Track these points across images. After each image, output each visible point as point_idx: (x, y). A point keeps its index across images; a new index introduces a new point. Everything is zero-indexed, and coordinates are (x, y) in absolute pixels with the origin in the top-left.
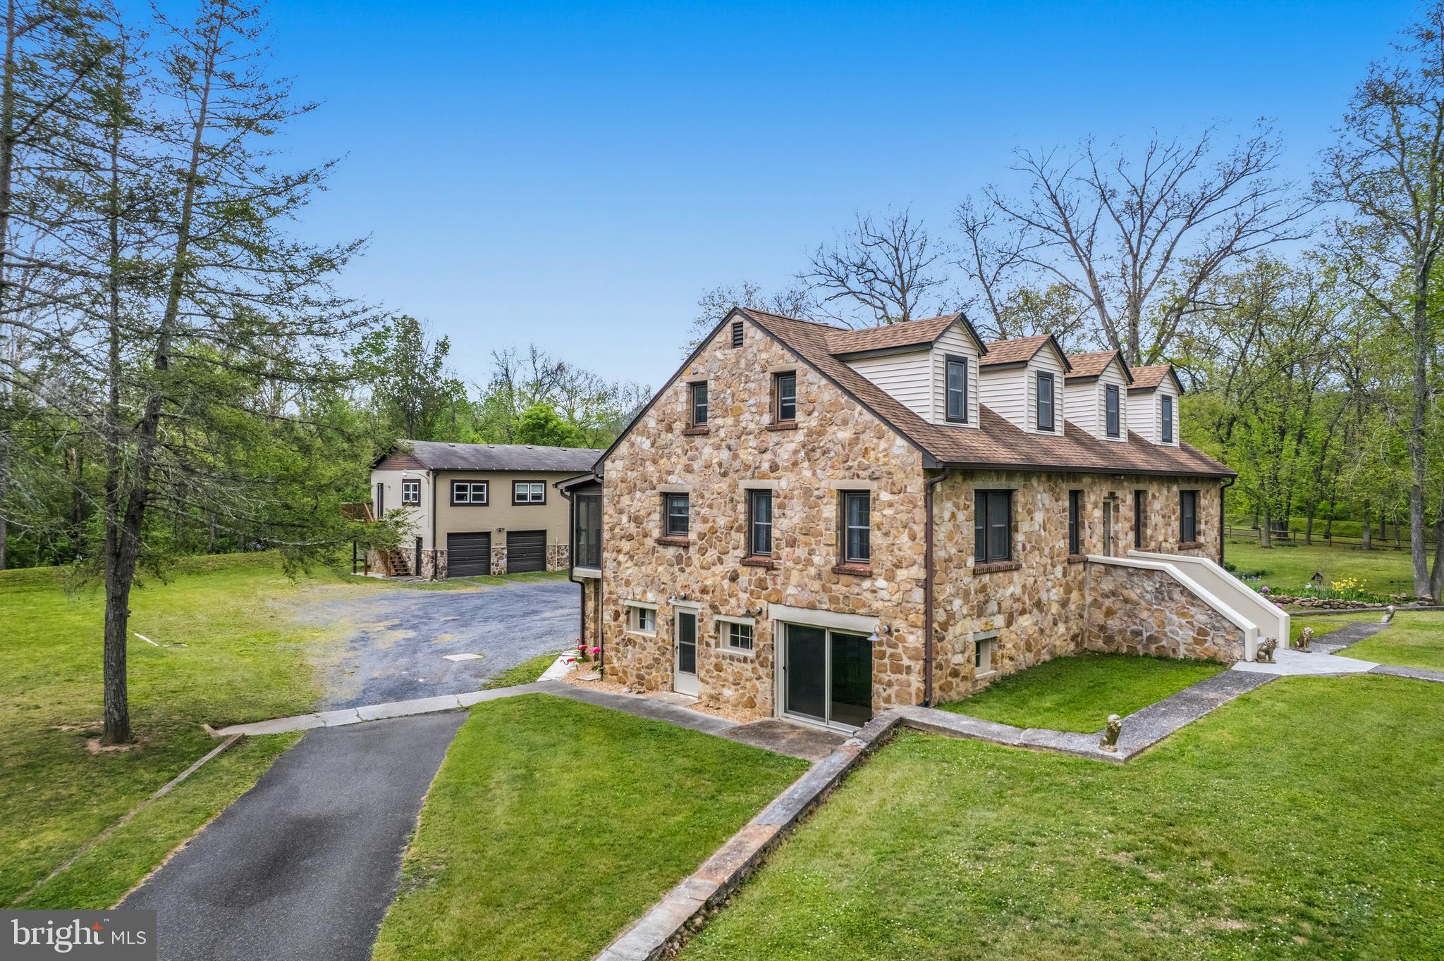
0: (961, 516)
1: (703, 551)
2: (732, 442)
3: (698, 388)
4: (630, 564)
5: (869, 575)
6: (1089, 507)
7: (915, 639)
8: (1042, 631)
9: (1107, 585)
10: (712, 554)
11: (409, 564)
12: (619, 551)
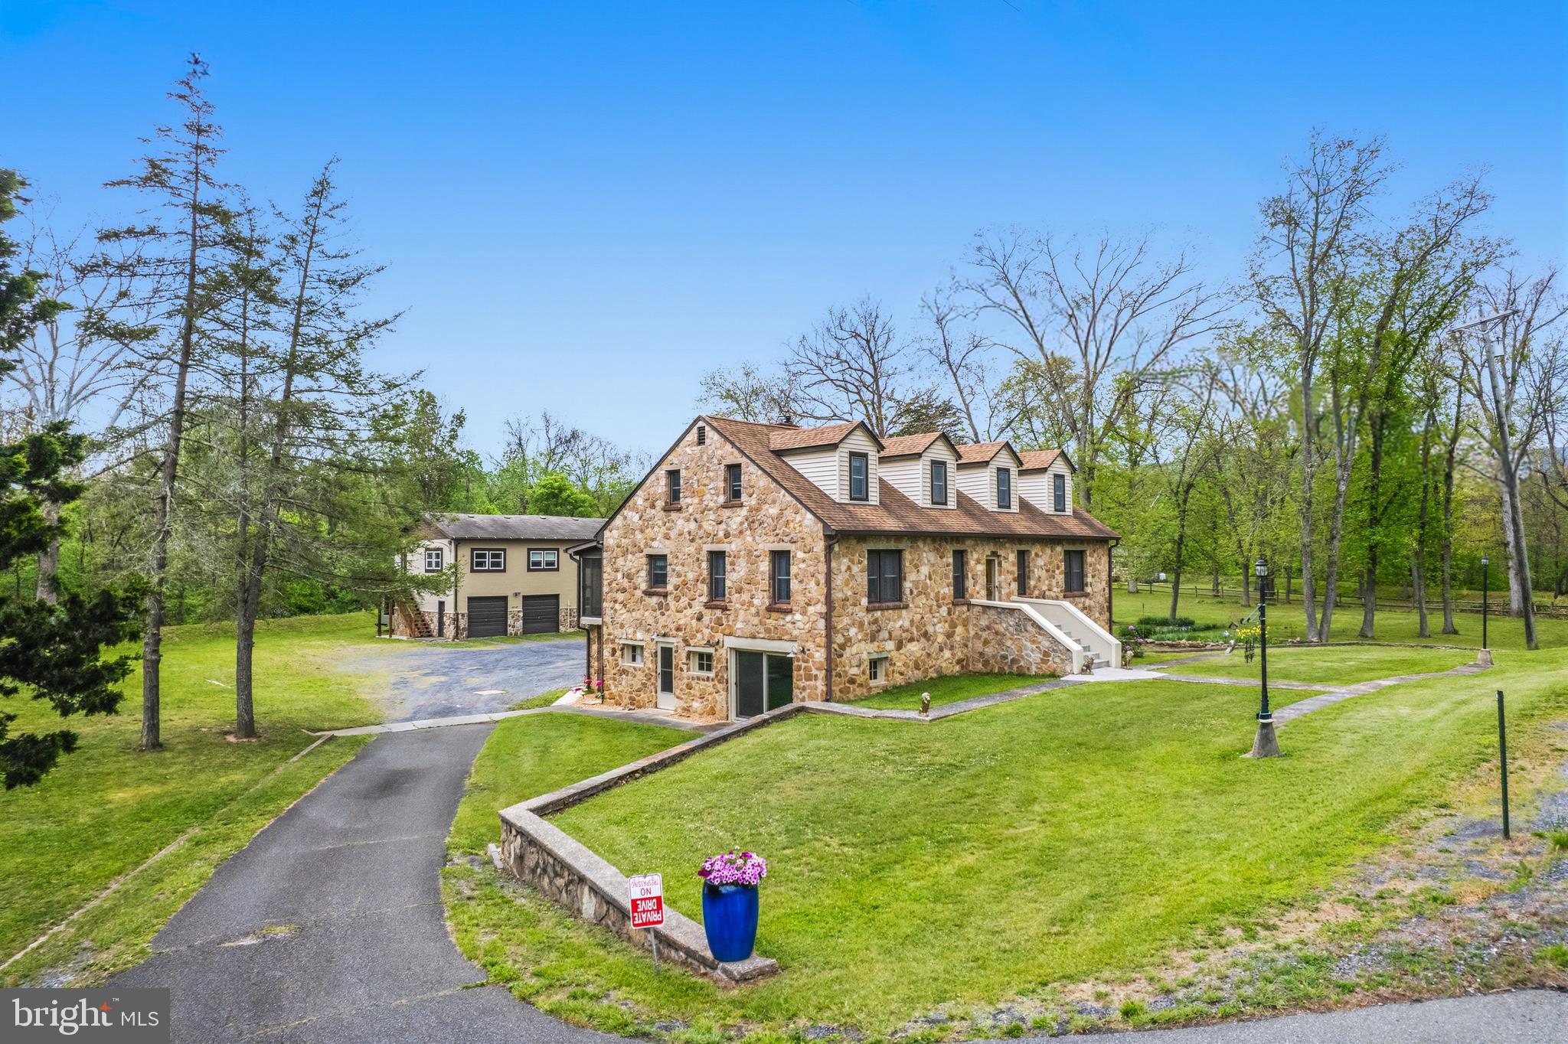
0: (855, 569)
1: (677, 599)
2: (698, 516)
3: (674, 475)
4: (624, 611)
5: (790, 612)
6: (972, 563)
7: (820, 655)
8: (929, 655)
9: (984, 622)
10: (684, 601)
11: (432, 626)
12: (616, 601)
